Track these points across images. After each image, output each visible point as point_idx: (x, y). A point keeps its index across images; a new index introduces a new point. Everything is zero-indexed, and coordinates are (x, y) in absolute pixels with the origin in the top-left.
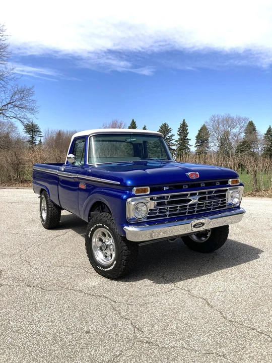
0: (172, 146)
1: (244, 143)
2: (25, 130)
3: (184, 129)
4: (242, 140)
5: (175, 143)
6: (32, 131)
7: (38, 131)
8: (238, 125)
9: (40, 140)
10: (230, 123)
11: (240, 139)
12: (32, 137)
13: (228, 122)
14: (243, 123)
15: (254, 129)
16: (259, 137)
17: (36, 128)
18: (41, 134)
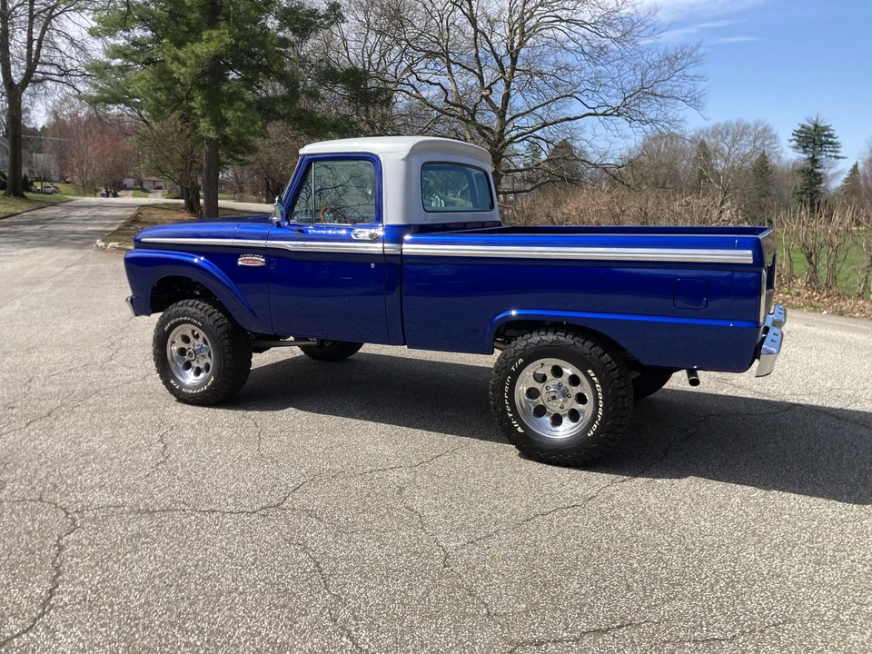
6: (814, 142)
7: (831, 143)
12: (812, 158)
17: (825, 136)
18: (839, 149)
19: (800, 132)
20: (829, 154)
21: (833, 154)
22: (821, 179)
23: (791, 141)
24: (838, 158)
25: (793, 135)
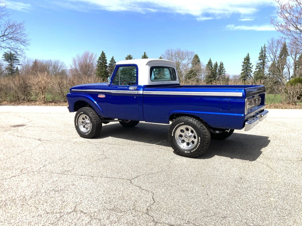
1: (191, 71)
2: (3, 58)
4: (190, 69)
6: (11, 59)
7: (17, 60)
8: (186, 58)
10: (181, 56)
11: (188, 69)
12: (11, 64)
13: (179, 55)
14: (191, 56)
15: (199, 61)
16: (202, 67)
17: (14, 57)
18: (20, 62)
19: (5, 55)
20: (16, 63)
21: (18, 63)
23: (3, 57)
24: (20, 65)
25: (3, 56)
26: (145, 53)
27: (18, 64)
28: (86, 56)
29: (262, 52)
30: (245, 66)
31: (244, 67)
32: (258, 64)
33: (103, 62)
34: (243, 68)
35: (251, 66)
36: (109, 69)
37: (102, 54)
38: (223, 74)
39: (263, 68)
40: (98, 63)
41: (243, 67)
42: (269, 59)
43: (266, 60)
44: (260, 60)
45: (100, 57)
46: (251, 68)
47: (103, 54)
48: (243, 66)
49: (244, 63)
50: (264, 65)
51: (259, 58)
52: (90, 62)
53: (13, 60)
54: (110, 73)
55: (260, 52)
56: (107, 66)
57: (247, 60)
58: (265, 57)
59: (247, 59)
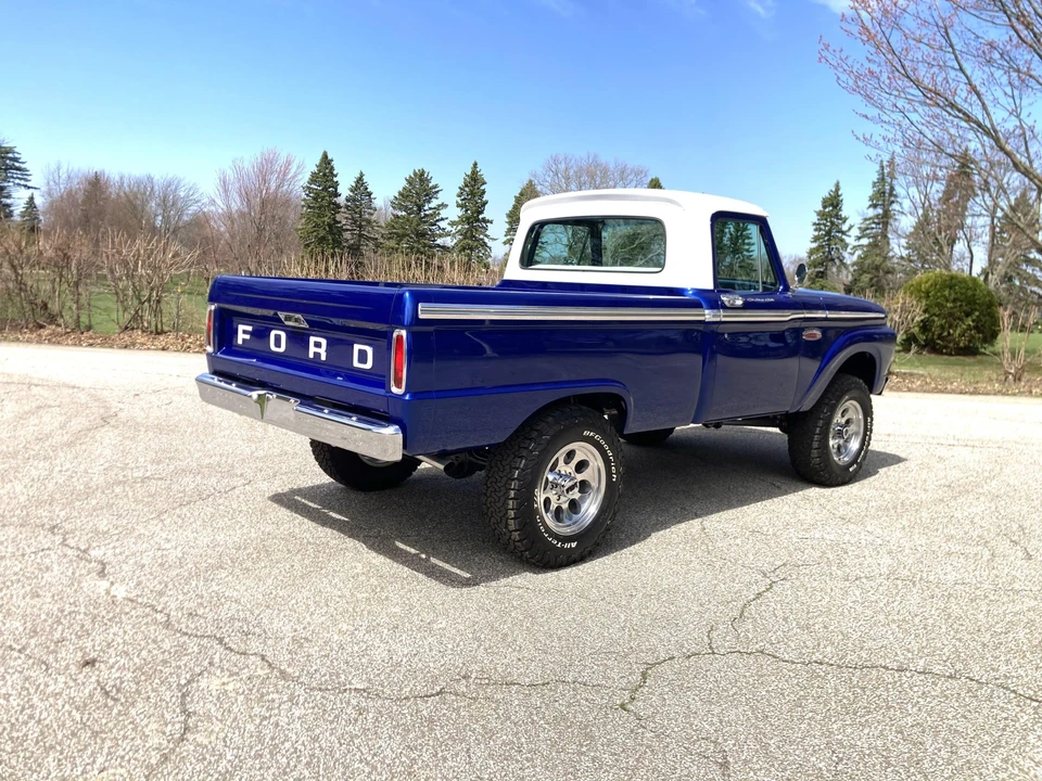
0: (440, 236)
3: (473, 189)
5: (449, 228)
7: (18, 169)
9: (32, 199)
10: (598, 180)
14: (634, 184)
17: (11, 159)
18: (29, 178)
20: (17, 181)
21: (22, 182)
22: (12, 211)
24: (29, 188)
26: (475, 165)
27: (25, 186)
28: (265, 168)
29: (883, 179)
30: (822, 227)
31: (821, 230)
32: (866, 220)
33: (325, 189)
34: (816, 233)
35: (845, 227)
36: (346, 218)
37: (320, 165)
38: (745, 253)
39: (885, 236)
40: (307, 195)
41: (816, 230)
42: (907, 204)
43: (895, 206)
44: (875, 206)
45: (313, 174)
46: (844, 233)
47: (326, 162)
48: (819, 224)
49: (821, 215)
50: (886, 224)
51: (871, 199)
52: (278, 187)
53: (6, 170)
54: (347, 230)
55: (875, 177)
56: (339, 206)
57: (832, 205)
58: (892, 199)
59: (833, 202)
